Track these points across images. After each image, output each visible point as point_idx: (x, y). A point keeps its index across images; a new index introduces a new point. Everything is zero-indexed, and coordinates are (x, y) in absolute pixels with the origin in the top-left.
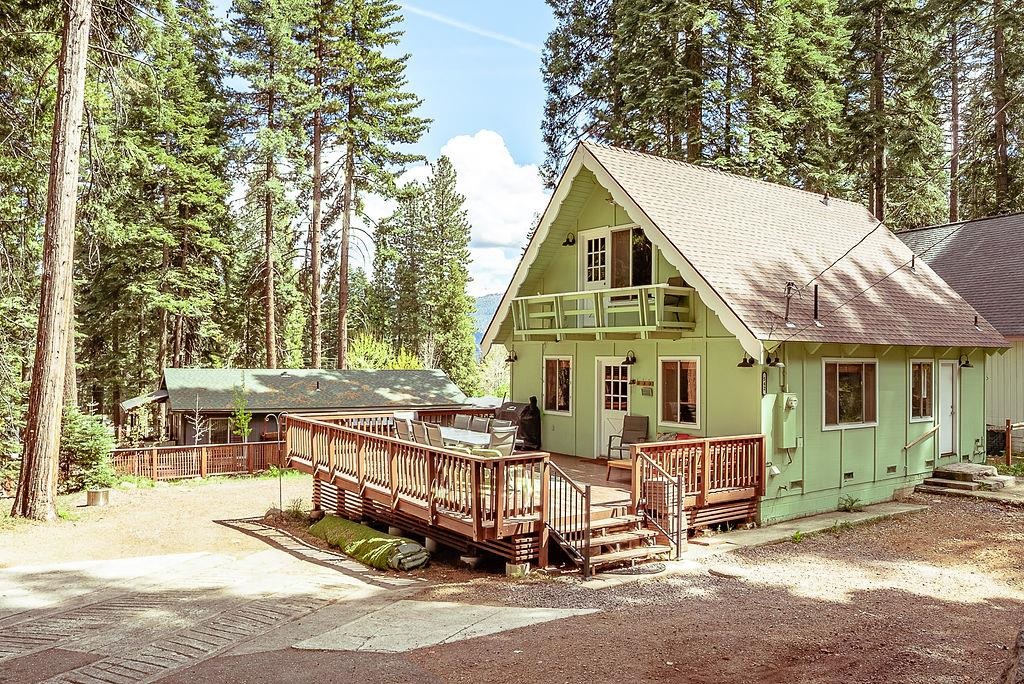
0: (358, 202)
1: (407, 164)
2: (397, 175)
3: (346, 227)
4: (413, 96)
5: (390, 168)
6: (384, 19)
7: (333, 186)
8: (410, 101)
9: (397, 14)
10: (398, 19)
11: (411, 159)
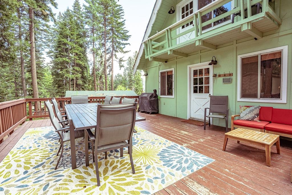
0: (115, 55)
1: (125, 45)
2: (124, 48)
3: (112, 60)
4: (127, 31)
5: (122, 46)
6: (120, 12)
7: (110, 51)
8: (126, 31)
9: (122, 11)
10: (122, 13)
11: (126, 44)
